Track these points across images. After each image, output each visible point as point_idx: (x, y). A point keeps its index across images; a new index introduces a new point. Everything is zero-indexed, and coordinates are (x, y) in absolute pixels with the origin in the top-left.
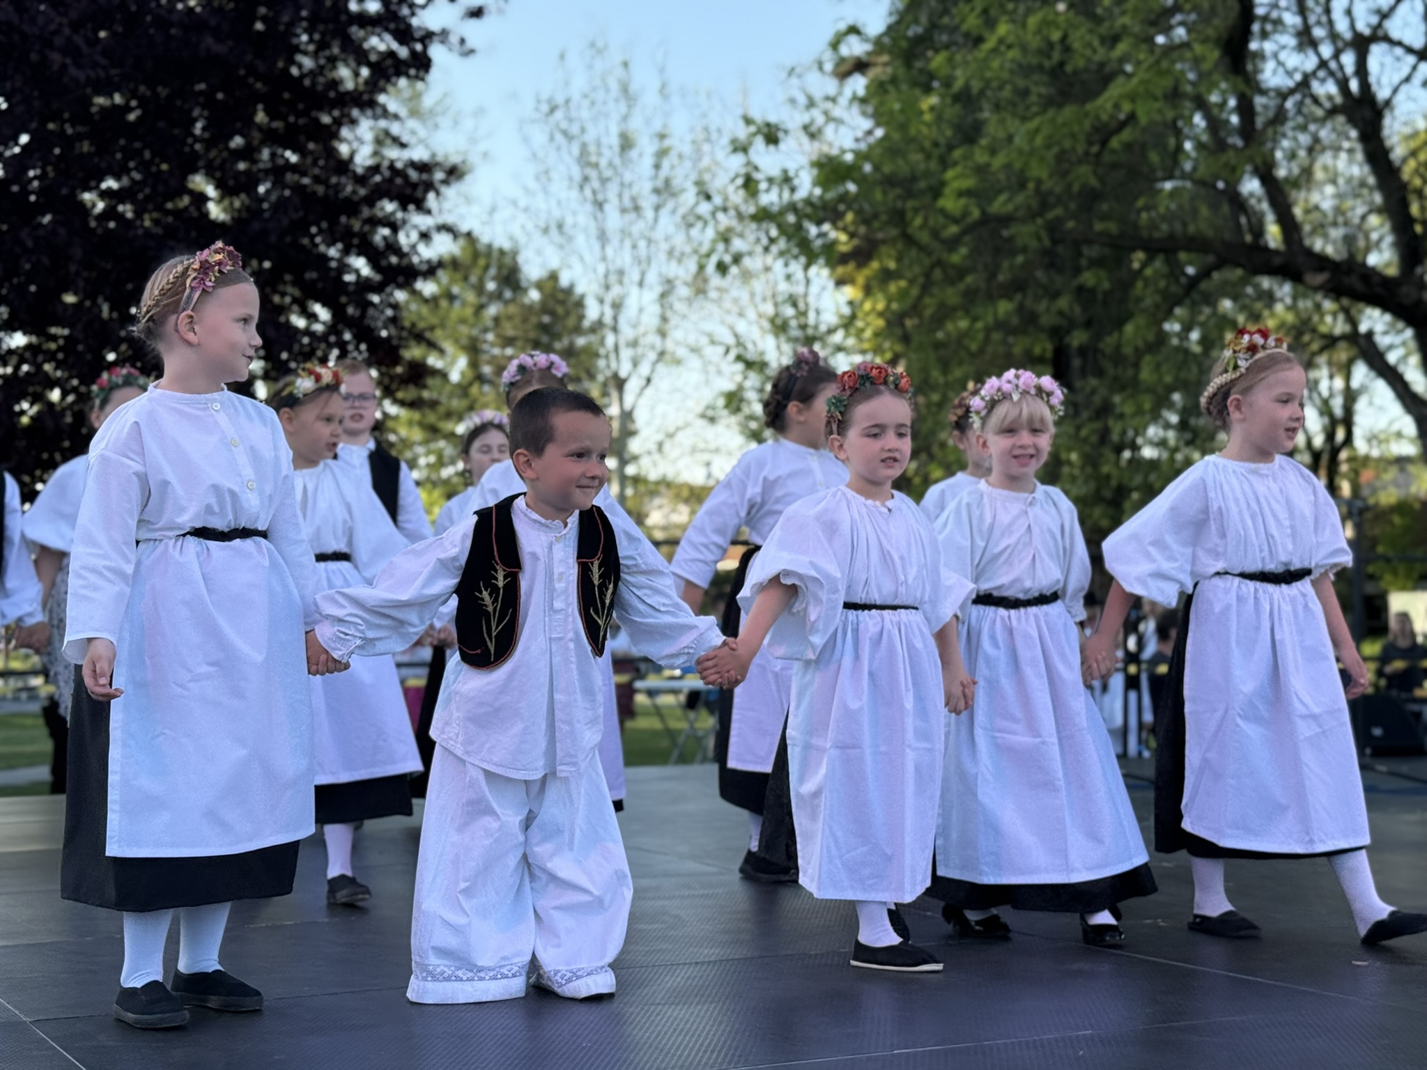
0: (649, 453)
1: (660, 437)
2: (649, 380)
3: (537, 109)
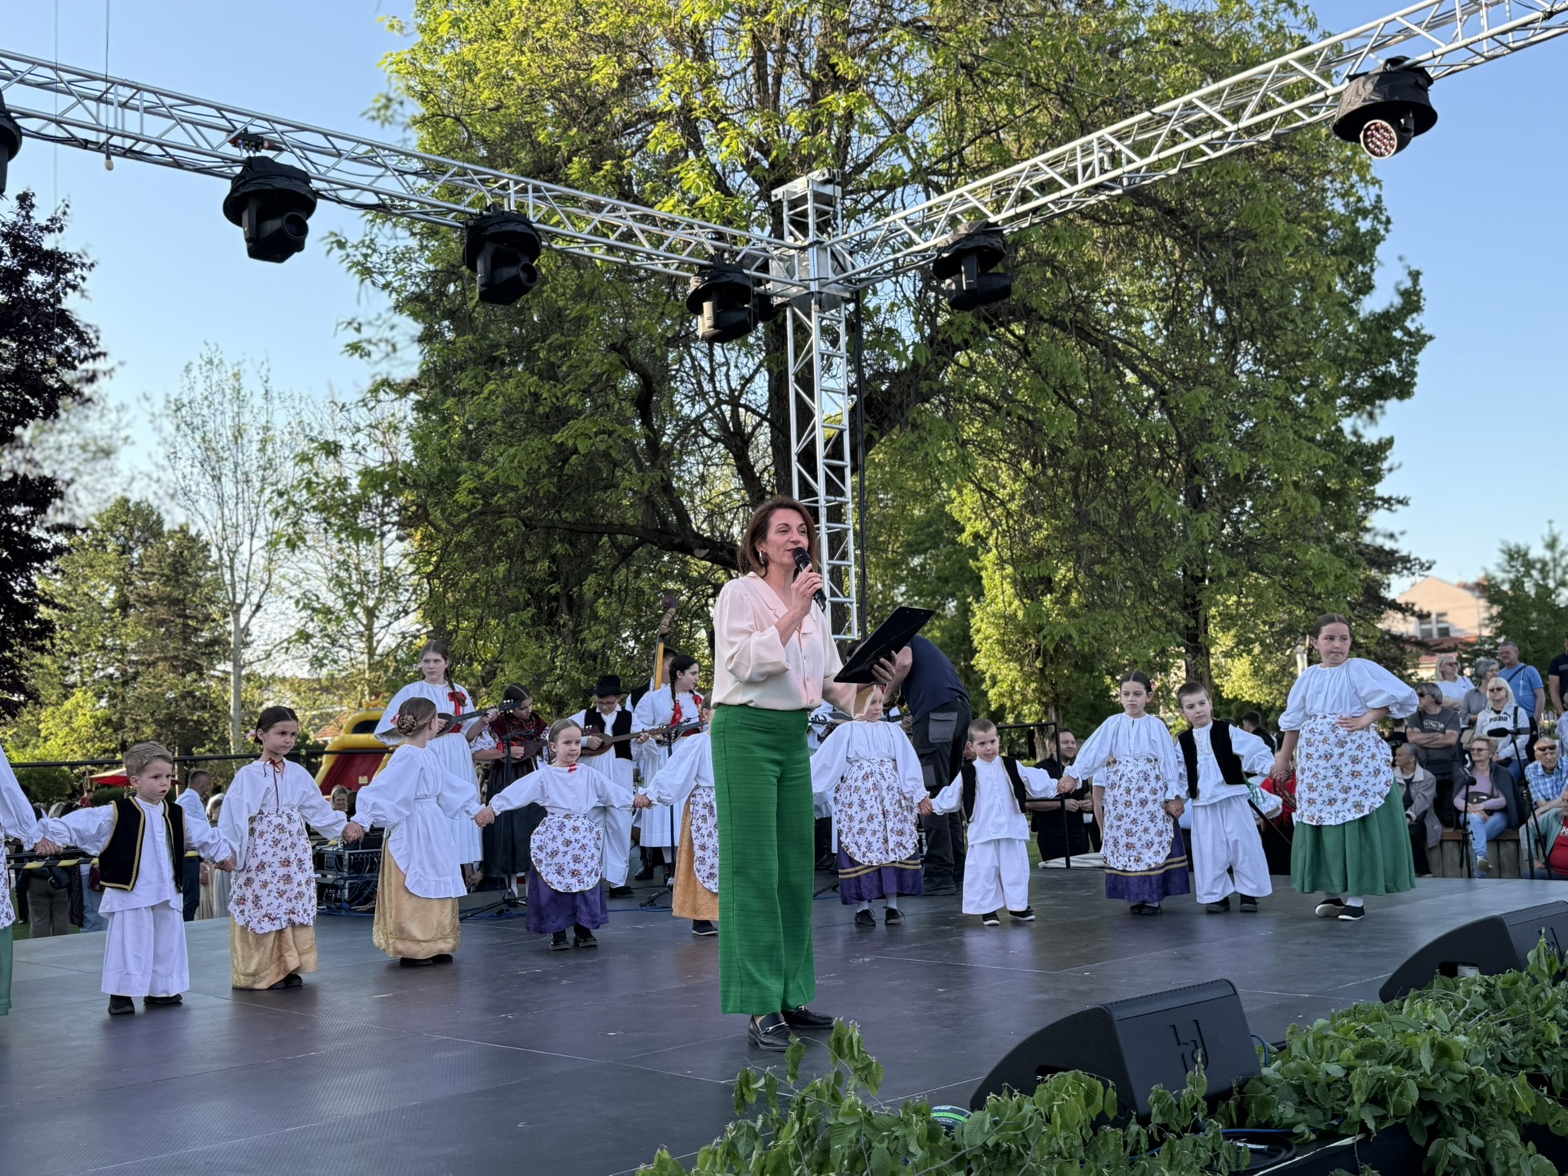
0: (259, 660)
1: (268, 648)
2: (259, 607)
3: (167, 408)
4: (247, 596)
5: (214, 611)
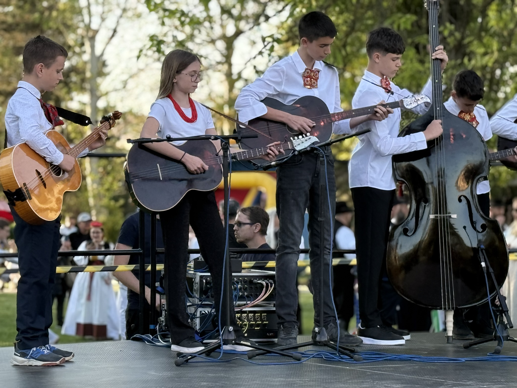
0: (116, 90)
1: (125, 77)
2: (115, 31)
4: (103, 19)
5: (71, 39)
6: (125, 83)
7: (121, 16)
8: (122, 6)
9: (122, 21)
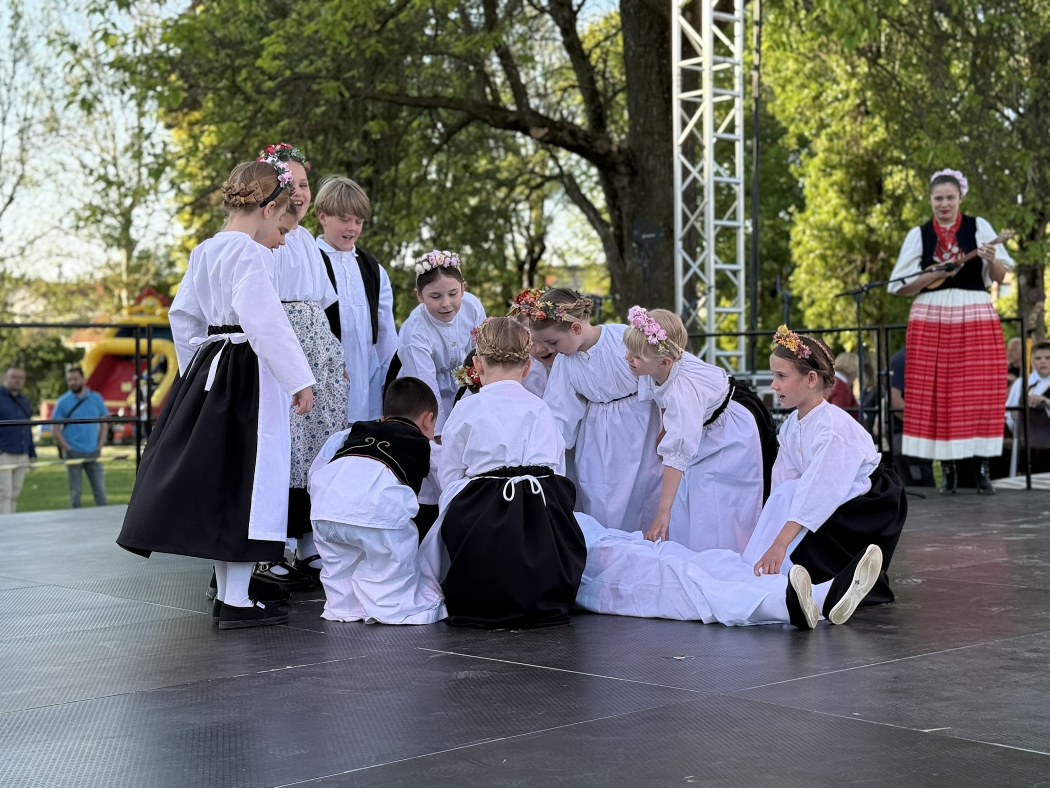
6: (23, 250)
7: (18, 184)
8: (19, 172)
9: (19, 188)
